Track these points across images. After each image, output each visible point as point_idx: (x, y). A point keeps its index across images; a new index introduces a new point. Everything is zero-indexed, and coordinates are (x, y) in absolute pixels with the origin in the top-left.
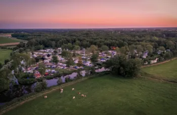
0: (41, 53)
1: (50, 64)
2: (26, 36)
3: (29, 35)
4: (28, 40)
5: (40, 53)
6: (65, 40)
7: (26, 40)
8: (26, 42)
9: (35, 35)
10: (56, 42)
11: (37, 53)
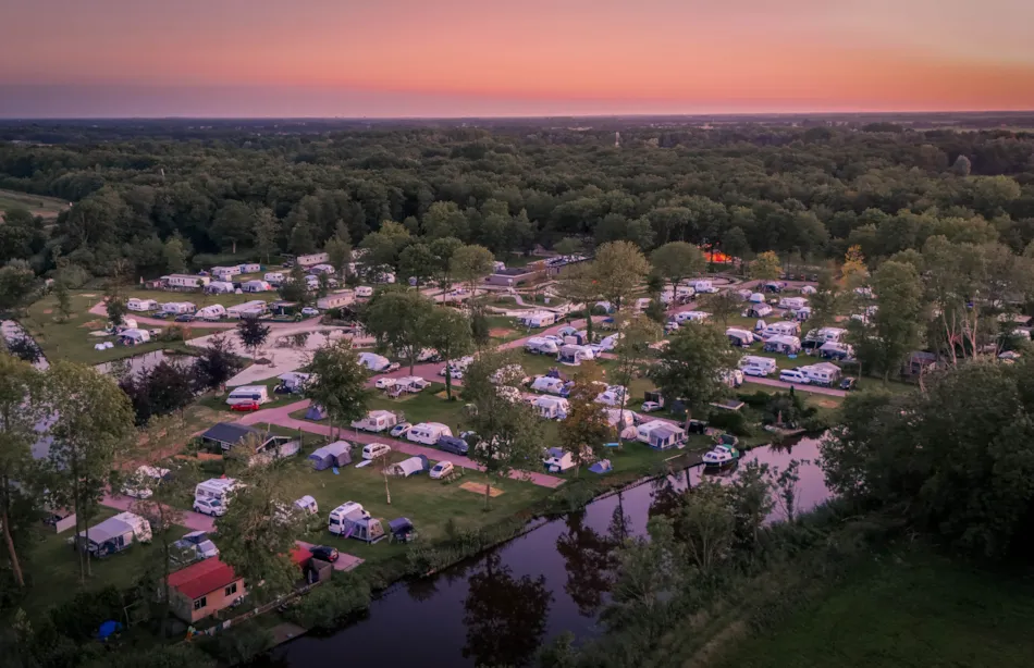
0: (182, 306)
1: (280, 417)
2: (45, 164)
3: (66, 163)
4: (62, 192)
5: (168, 306)
6: (342, 193)
7: (47, 193)
8: (48, 211)
9: (109, 163)
10: (281, 213)
11: (144, 305)
